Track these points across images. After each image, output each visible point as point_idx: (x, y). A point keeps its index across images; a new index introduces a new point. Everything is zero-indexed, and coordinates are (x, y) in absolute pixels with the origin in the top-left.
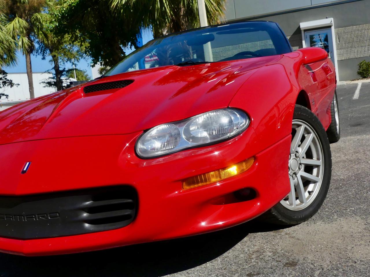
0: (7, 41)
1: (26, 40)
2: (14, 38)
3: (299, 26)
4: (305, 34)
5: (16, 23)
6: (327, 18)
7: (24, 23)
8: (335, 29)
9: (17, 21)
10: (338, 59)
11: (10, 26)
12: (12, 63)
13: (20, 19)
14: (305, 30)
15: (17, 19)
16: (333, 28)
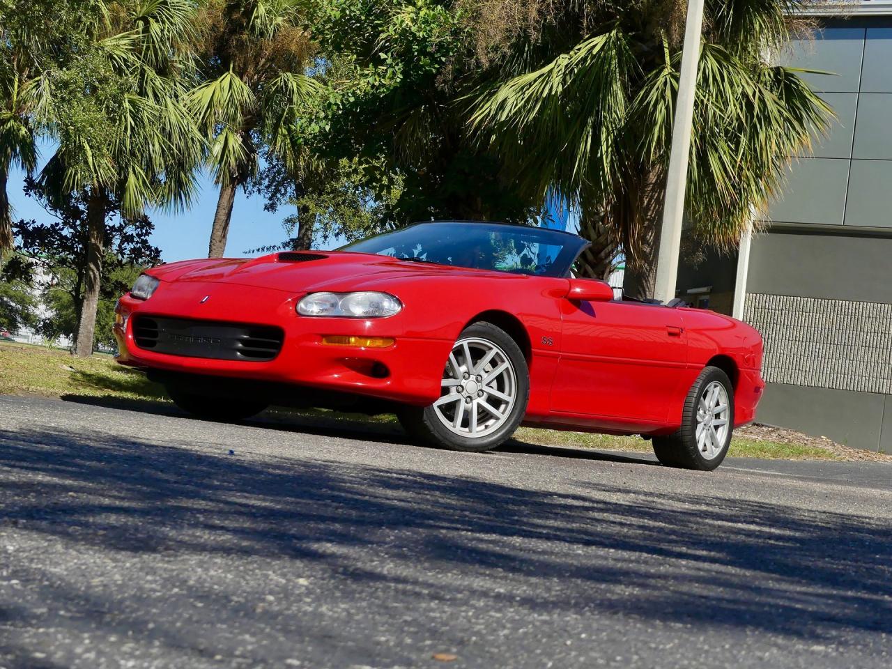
0: (183, 134)
1: (235, 141)
2: (203, 129)
5: (222, 89)
7: (243, 91)
9: (226, 83)
11: (204, 94)
12: (175, 199)
13: (237, 80)
15: (229, 77)
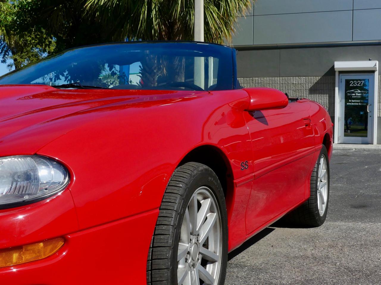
3: (334, 66)
4: (340, 76)
6: (370, 60)
8: (378, 75)
10: (379, 115)
14: (341, 72)
16: (377, 73)
